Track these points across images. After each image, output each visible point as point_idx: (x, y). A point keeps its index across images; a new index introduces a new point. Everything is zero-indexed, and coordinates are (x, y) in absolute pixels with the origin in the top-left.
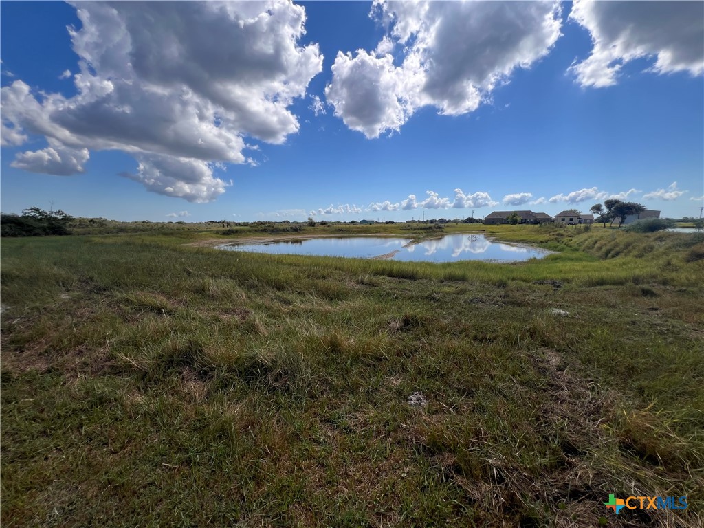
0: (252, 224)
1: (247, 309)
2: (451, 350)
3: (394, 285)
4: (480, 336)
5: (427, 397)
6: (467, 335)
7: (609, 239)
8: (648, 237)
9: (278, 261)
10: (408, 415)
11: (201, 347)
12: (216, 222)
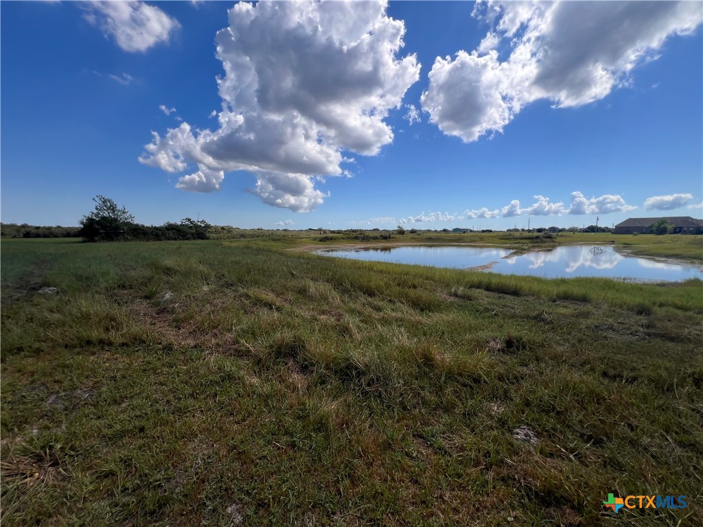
0: (345, 231)
1: (341, 312)
2: (571, 385)
3: (493, 300)
4: (612, 372)
5: (538, 435)
6: (592, 369)
9: (370, 267)
10: (514, 451)
11: (304, 343)
12: (314, 230)
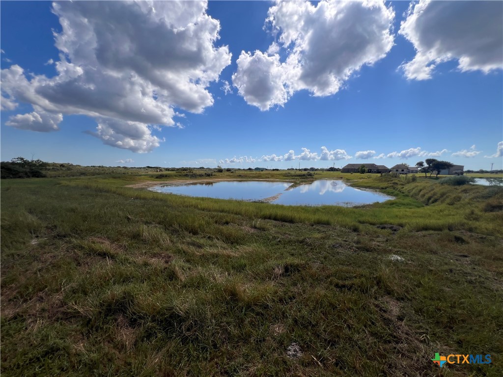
1: (170, 254)
3: (278, 229)
4: (341, 283)
5: (302, 349)
6: (331, 282)
7: (430, 189)
8: (456, 189)
10: (287, 368)
11: (133, 298)
12: (152, 168)
